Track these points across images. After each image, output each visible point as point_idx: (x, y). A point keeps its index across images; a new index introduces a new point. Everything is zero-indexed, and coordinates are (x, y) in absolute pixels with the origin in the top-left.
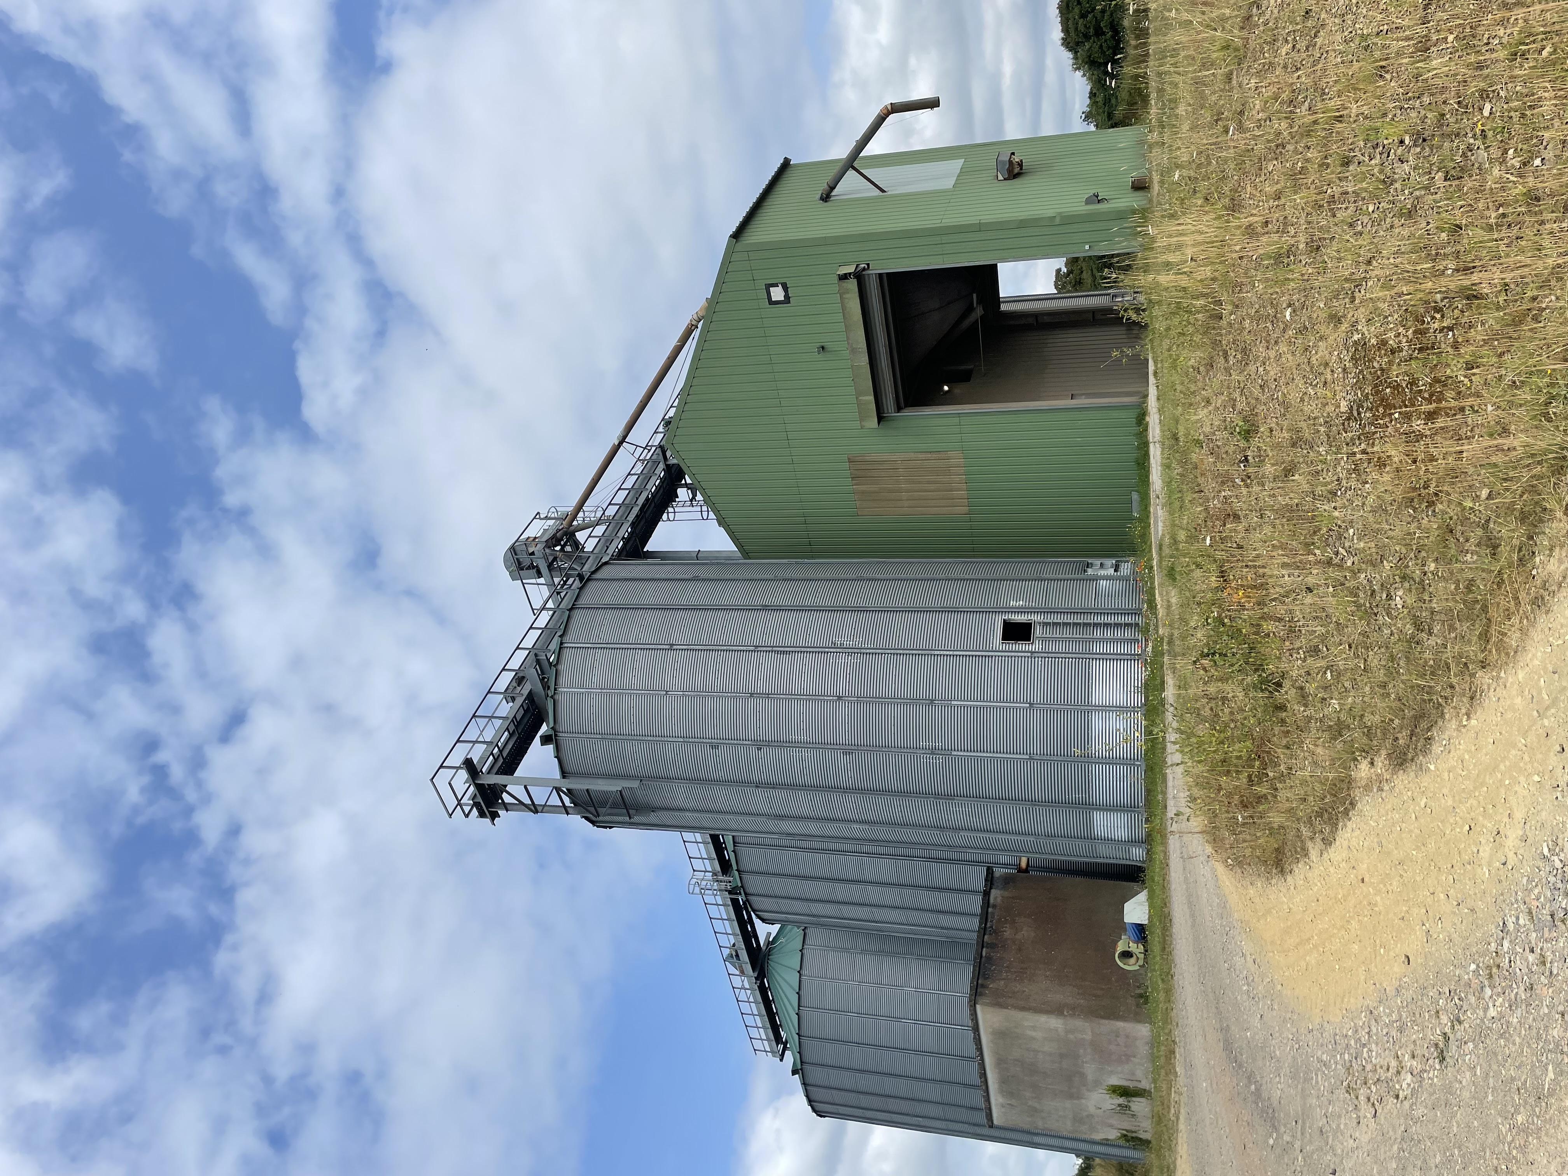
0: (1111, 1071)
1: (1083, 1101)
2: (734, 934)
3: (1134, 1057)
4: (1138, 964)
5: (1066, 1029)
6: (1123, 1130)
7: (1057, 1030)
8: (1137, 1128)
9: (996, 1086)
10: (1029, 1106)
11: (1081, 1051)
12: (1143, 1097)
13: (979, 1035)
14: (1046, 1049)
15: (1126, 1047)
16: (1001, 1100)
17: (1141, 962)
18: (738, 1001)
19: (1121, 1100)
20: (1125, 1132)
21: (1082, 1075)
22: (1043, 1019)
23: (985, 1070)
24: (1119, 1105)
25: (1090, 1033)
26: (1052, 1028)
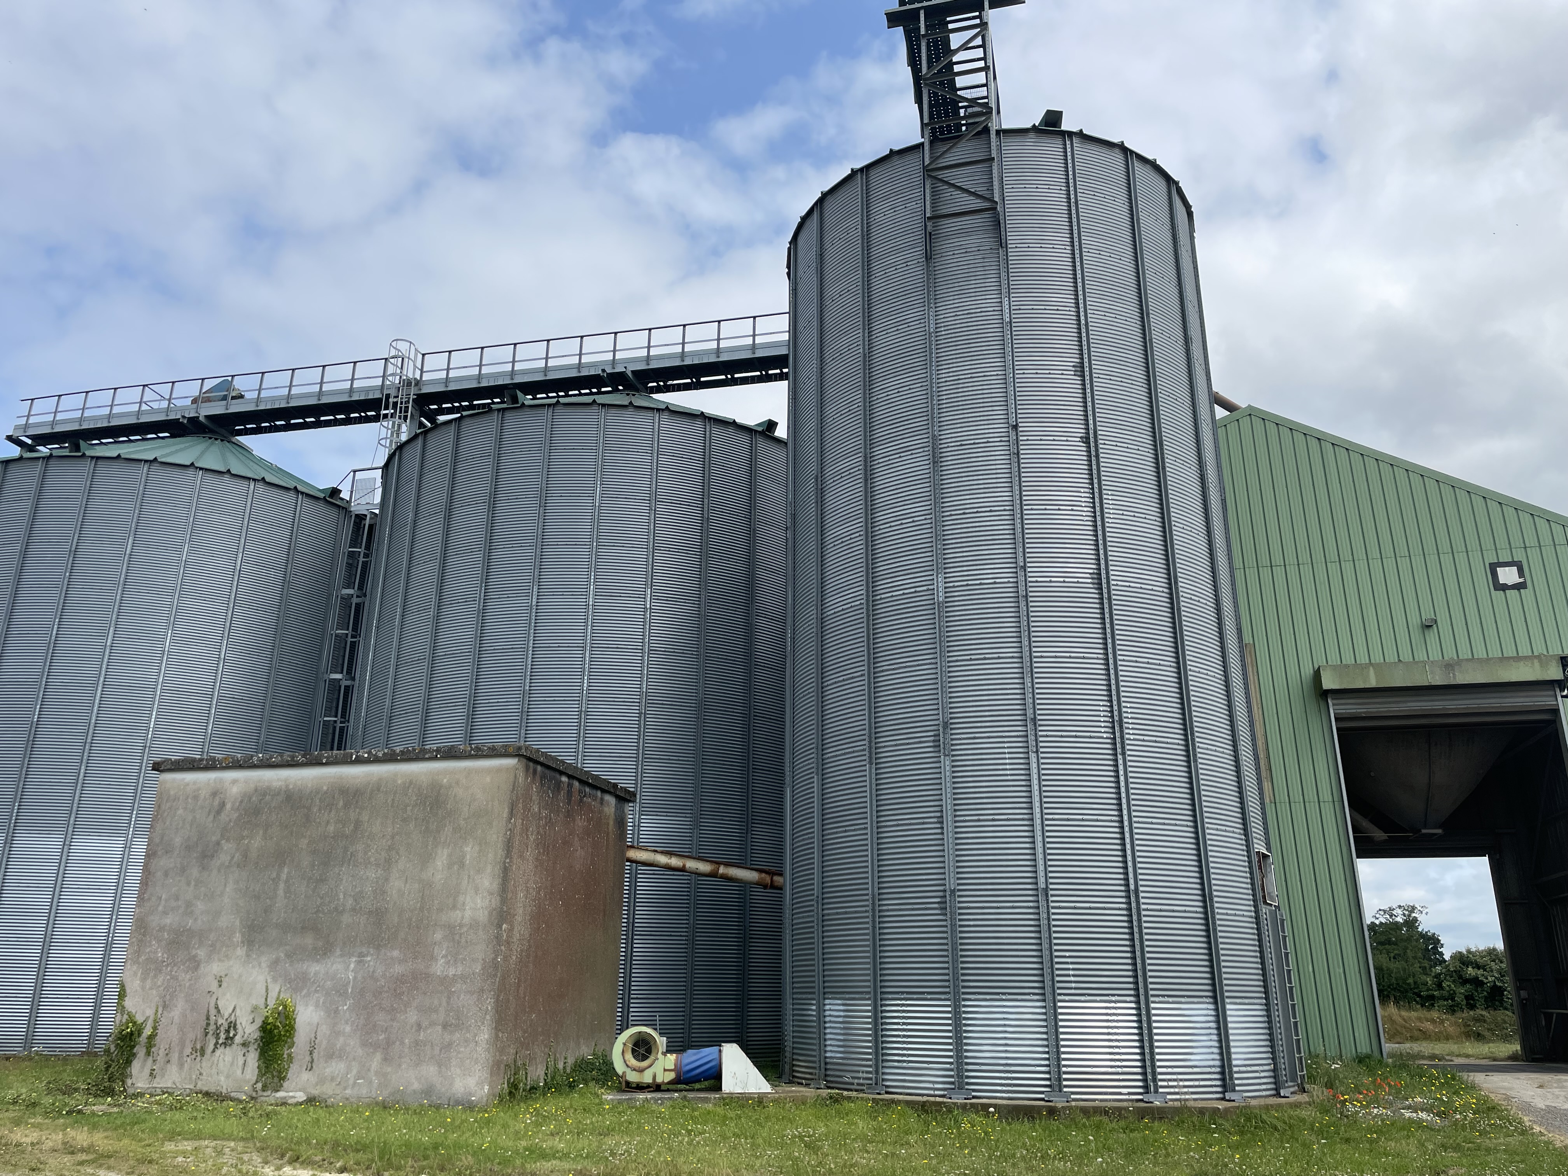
0: (336, 1011)
1: (240, 952)
2: (258, 400)
3: (385, 1059)
4: (628, 1071)
5: (461, 926)
6: (155, 1028)
7: (454, 907)
8: (161, 1058)
9: (277, 784)
10: (218, 843)
11: (396, 953)
12: (261, 1074)
13: (435, 758)
14: (396, 884)
15: (417, 1043)
16: (235, 790)
17: (633, 1077)
18: (144, 386)
19: (248, 1029)
20: (148, 1031)
21: (324, 951)
22: (488, 881)
23: (326, 764)
24: (232, 1025)
25: (451, 972)
26: (461, 899)
